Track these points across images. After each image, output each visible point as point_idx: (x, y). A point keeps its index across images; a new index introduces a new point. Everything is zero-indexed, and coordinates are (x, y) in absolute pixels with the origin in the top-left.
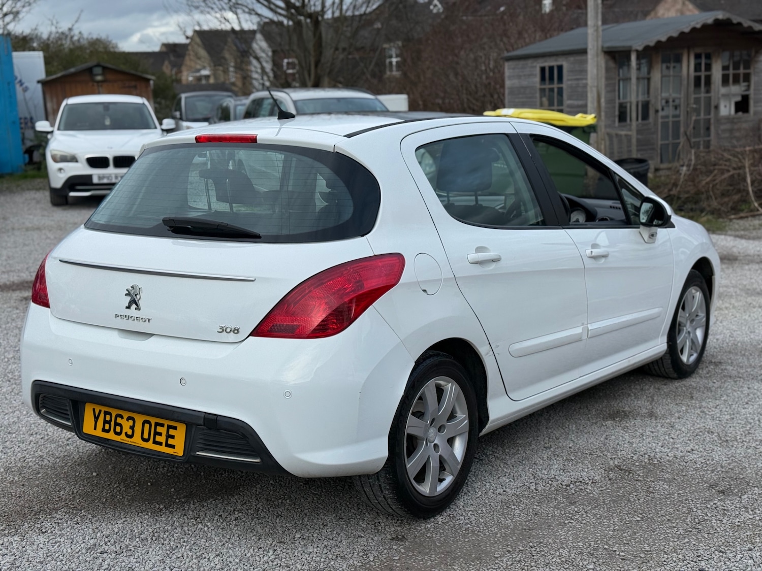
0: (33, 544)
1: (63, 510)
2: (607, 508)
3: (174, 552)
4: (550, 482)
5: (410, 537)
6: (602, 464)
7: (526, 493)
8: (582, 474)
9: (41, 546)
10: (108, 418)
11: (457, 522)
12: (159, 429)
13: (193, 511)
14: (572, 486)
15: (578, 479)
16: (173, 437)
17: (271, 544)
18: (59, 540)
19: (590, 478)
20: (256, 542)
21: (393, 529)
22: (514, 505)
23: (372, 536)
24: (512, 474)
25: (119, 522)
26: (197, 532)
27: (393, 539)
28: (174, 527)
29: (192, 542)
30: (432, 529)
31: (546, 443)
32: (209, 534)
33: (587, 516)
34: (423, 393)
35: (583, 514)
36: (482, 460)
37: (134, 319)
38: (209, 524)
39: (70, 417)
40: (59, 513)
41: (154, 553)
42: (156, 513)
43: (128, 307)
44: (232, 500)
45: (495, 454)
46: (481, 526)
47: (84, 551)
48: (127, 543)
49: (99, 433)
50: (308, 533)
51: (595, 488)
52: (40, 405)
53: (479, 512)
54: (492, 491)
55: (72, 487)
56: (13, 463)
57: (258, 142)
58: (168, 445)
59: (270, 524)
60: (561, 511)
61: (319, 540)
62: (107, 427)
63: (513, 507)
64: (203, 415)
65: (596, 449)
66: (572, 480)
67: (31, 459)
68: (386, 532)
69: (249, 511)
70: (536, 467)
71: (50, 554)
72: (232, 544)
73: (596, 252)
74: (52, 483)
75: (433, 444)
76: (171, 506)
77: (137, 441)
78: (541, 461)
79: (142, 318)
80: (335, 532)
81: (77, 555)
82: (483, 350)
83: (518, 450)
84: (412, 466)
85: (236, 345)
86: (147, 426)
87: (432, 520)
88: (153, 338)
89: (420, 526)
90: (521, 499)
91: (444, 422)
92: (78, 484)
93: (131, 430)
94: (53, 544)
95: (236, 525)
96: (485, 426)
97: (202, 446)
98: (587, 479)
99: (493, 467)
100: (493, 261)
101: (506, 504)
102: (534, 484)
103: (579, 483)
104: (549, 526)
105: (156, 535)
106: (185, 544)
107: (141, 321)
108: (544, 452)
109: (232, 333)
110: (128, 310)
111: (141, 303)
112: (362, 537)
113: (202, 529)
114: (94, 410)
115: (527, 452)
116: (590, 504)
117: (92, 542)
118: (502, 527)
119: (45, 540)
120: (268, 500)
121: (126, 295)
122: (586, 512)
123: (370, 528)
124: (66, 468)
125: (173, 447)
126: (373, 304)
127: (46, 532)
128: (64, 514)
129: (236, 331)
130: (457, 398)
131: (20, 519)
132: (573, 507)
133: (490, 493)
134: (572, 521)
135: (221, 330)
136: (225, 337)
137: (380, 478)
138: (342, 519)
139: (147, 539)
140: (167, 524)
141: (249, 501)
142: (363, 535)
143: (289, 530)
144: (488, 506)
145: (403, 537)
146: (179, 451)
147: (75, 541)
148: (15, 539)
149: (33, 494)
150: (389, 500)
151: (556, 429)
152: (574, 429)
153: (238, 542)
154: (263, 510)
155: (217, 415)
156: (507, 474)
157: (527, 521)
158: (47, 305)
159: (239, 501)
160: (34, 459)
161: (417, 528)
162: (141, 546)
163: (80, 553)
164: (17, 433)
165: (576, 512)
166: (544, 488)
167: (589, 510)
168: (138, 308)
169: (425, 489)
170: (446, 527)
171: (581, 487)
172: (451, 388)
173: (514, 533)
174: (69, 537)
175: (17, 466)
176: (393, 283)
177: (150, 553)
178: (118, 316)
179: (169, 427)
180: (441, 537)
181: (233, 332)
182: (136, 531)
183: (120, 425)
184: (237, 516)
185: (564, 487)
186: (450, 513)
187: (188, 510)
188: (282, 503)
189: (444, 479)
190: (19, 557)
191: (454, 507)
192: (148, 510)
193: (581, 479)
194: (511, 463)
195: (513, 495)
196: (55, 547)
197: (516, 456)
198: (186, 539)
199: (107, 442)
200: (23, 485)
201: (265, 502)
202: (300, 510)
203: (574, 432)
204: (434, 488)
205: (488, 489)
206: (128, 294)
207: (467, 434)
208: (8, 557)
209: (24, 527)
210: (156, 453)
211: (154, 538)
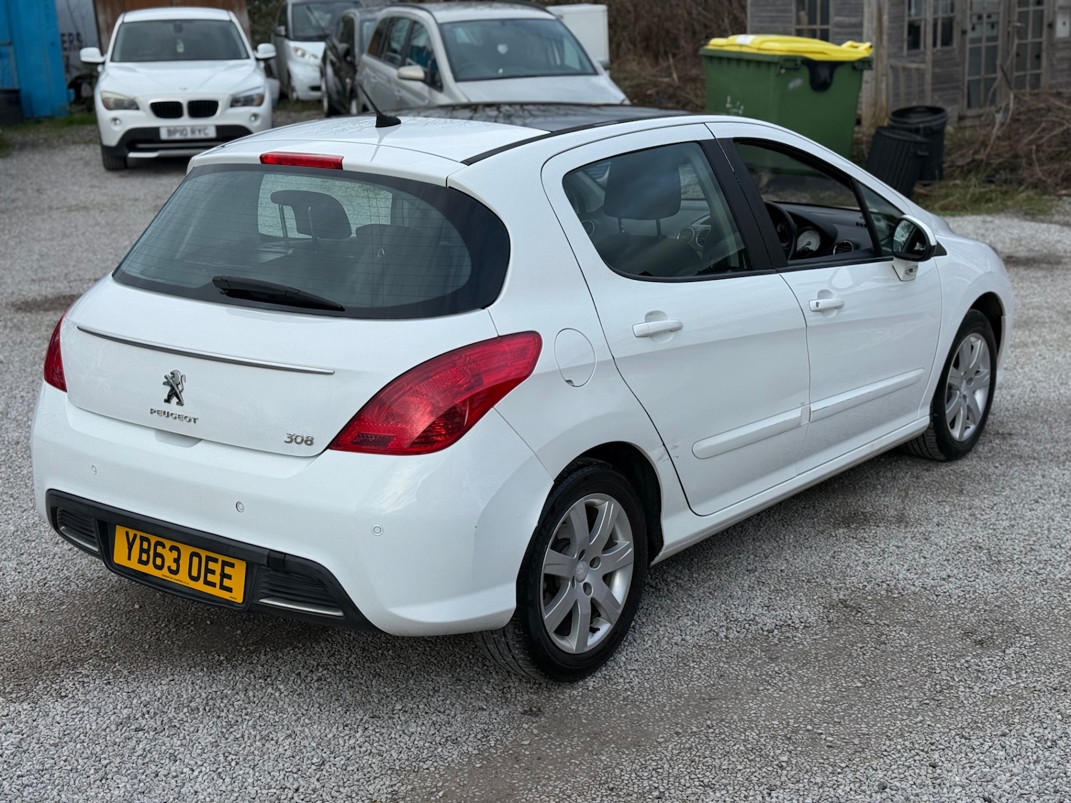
0: (48, 715)
1: (91, 661)
2: (819, 667)
3: (231, 730)
4: (747, 626)
5: (548, 710)
6: (822, 598)
7: (711, 643)
8: (792, 613)
9: (58, 718)
10: (145, 545)
11: (614, 687)
12: (212, 565)
13: (262, 666)
14: (776, 632)
15: (785, 622)
16: (229, 577)
17: (362, 720)
18: (82, 710)
19: (802, 620)
20: (341, 716)
21: (526, 697)
22: (693, 662)
23: (496, 709)
24: (697, 613)
25: (163, 682)
26: (265, 699)
27: (525, 713)
28: (235, 692)
29: (258, 715)
30: (579, 698)
31: (749, 564)
32: (281, 703)
33: (791, 680)
34: (569, 518)
35: (785, 677)
36: (659, 590)
37: (175, 418)
38: (281, 687)
39: (96, 541)
40: (86, 666)
41: (205, 731)
42: (214, 667)
43: (168, 401)
44: (316, 649)
45: (678, 581)
46: (645, 694)
47: (113, 727)
48: (170, 716)
49: (134, 564)
50: (412, 702)
51: (807, 636)
52: (58, 521)
53: (645, 672)
54: (666, 639)
55: (106, 627)
56: (30, 587)
57: (344, 169)
58: (223, 587)
59: (363, 687)
60: (756, 670)
61: (426, 713)
62: (144, 557)
63: (692, 665)
64: (266, 553)
65: (818, 573)
66: (777, 623)
67: (53, 582)
68: (516, 702)
69: (338, 667)
70: (731, 602)
71: (68, 732)
72: (309, 719)
73: (824, 303)
74: (80, 618)
75: (582, 584)
76: (234, 657)
77: (183, 578)
78: (740, 593)
79: (186, 417)
80: (448, 702)
81: (104, 733)
82: (654, 454)
83: (711, 574)
84: (551, 615)
85: (312, 460)
86: (196, 560)
87: (581, 683)
88: (200, 444)
89: (563, 693)
90: (705, 652)
91: (598, 553)
92: (114, 622)
93: (175, 565)
94: (74, 716)
95: (318, 689)
96: (658, 553)
97: (267, 592)
98: (798, 621)
99: (672, 601)
100: (672, 331)
101: (683, 660)
102: (724, 629)
103: (787, 628)
104: (737, 694)
105: (211, 703)
106: (247, 717)
107: (185, 422)
108: (745, 578)
109: (304, 444)
110: (167, 404)
111: (184, 396)
112: (483, 709)
113: (272, 694)
114: (127, 533)
115: (722, 578)
116: (796, 660)
117: (125, 712)
118: (673, 695)
119: (63, 709)
120: (363, 650)
121: (164, 384)
122: (790, 674)
123: (496, 695)
124: (100, 596)
125: (230, 590)
126: (495, 406)
127: (66, 696)
128: (92, 668)
129: (309, 441)
130: (618, 519)
131: (34, 675)
132: (773, 665)
133: (663, 642)
134: (769, 687)
135: (289, 440)
136: (295, 449)
137: (507, 634)
138: (460, 680)
139: (198, 709)
140: (226, 686)
141: (339, 651)
142: (485, 707)
143: (387, 697)
144: (658, 663)
145: (539, 710)
146: (237, 596)
147: (103, 711)
148: (25, 707)
149: (54, 636)
150: (520, 661)
151: (767, 542)
152: (791, 541)
153: (317, 715)
154: (356, 666)
155: (285, 554)
156: (690, 613)
157: (708, 686)
158: (63, 387)
159: (326, 651)
160: (58, 582)
161: (560, 696)
162: (189, 721)
163: (108, 730)
164: (37, 541)
165: (776, 673)
166: (737, 634)
167: (793, 670)
168: (180, 403)
169: (570, 644)
170: (599, 695)
171: (788, 634)
172: (608, 507)
173: (689, 705)
174: (95, 706)
175: (34, 592)
176: (525, 375)
177: (200, 731)
178: (155, 412)
179: (224, 564)
180: (590, 710)
181: (306, 441)
182: (185, 696)
183: (161, 556)
184: (320, 675)
185: (765, 633)
186: (606, 672)
187: (257, 663)
188: (382, 654)
189: (598, 629)
190: (28, 736)
191: (613, 664)
192: (204, 663)
193: (790, 622)
194: (698, 595)
195: (694, 646)
196: (76, 720)
197: (706, 585)
198: (249, 710)
199: (145, 578)
200: (41, 622)
201: (359, 653)
202: (405, 666)
203: (791, 547)
204: (582, 641)
205: (661, 637)
206: (167, 383)
207: (631, 567)
208: (13, 735)
209: (38, 687)
210: (208, 597)
211: (207, 709)
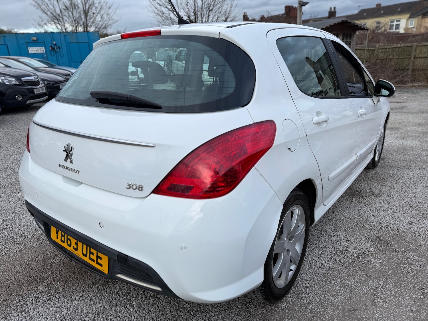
4: (346, 254)
6: (368, 235)
7: (336, 266)
8: (361, 245)
10: (63, 234)
12: (92, 250)
14: (361, 258)
15: (361, 251)
16: (101, 258)
22: (333, 280)
25: (77, 298)
28: (110, 307)
30: (287, 311)
33: (386, 293)
35: (382, 291)
37: (70, 170)
40: (44, 284)
46: (320, 307)
49: (59, 241)
51: (376, 261)
57: (162, 34)
58: (98, 263)
60: (366, 286)
62: (63, 239)
63: (333, 282)
64: (117, 253)
66: (358, 251)
73: (363, 111)
75: (286, 250)
77: (79, 254)
79: (74, 170)
82: (318, 183)
85: (143, 199)
86: (85, 246)
88: (83, 184)
90: (335, 273)
93: (76, 246)
97: (119, 271)
98: (366, 250)
100: (325, 121)
101: (327, 279)
102: (337, 256)
103: (364, 255)
104: (365, 305)
107: (74, 172)
109: (137, 190)
110: (66, 162)
111: (73, 158)
113: (129, 310)
116: (380, 277)
121: (64, 151)
122: (383, 288)
125: (101, 265)
128: (46, 286)
129: (140, 188)
132: (372, 281)
135: (128, 187)
136: (132, 192)
140: (107, 302)
144: (317, 281)
146: (105, 270)
149: (37, 261)
155: (127, 256)
156: (317, 246)
157: (348, 299)
158: (29, 150)
161: (276, 309)
165: (376, 287)
166: (344, 260)
168: (71, 162)
169: (281, 282)
171: (367, 259)
176: (269, 146)
178: (61, 166)
181: (138, 189)
183: (70, 240)
185: (356, 259)
189: (292, 270)
193: (363, 251)
195: (329, 269)
199: (64, 249)
204: (287, 279)
206: (65, 151)
207: (304, 236)
210: (91, 266)
